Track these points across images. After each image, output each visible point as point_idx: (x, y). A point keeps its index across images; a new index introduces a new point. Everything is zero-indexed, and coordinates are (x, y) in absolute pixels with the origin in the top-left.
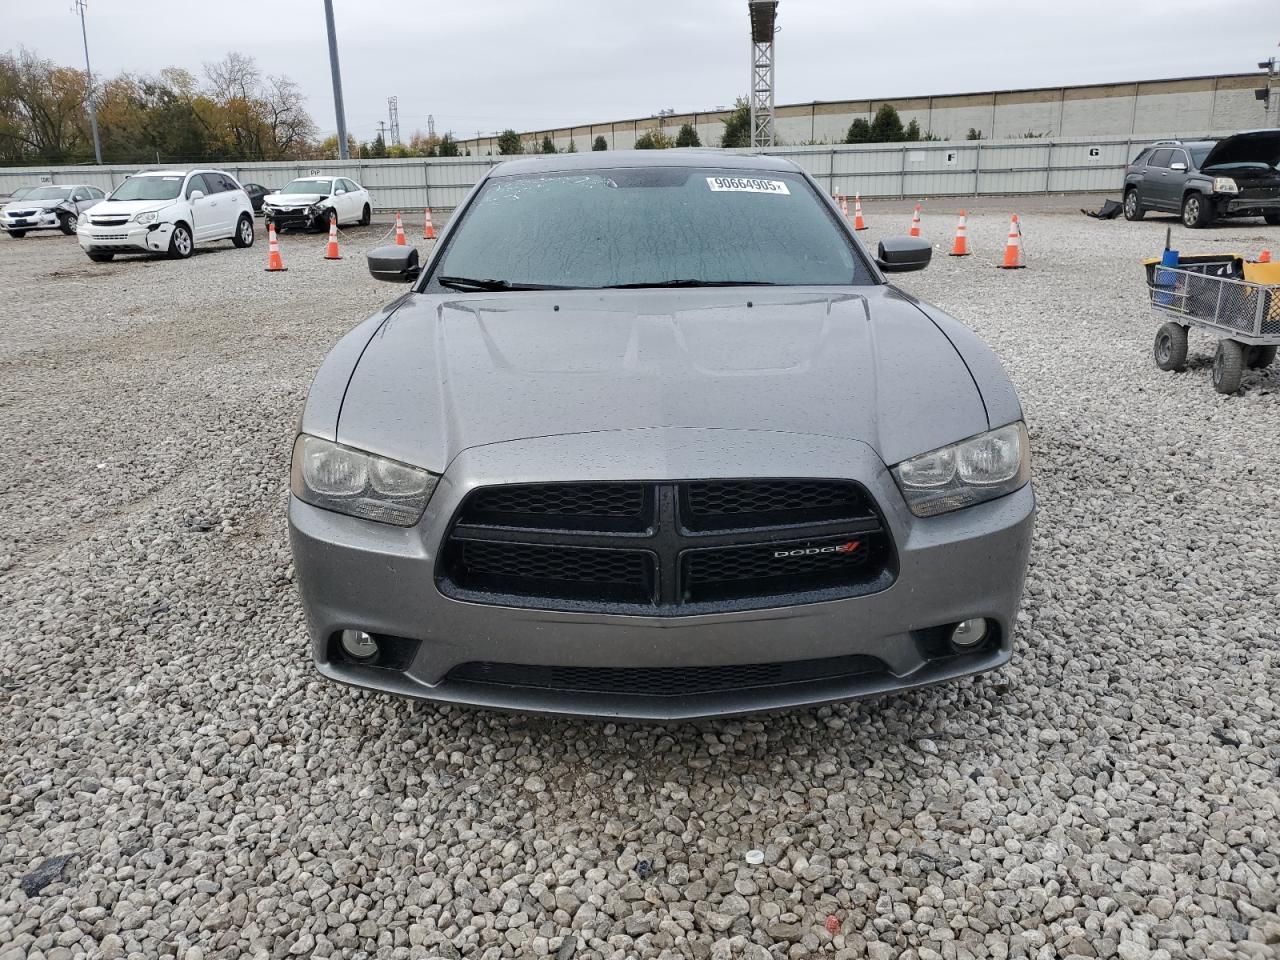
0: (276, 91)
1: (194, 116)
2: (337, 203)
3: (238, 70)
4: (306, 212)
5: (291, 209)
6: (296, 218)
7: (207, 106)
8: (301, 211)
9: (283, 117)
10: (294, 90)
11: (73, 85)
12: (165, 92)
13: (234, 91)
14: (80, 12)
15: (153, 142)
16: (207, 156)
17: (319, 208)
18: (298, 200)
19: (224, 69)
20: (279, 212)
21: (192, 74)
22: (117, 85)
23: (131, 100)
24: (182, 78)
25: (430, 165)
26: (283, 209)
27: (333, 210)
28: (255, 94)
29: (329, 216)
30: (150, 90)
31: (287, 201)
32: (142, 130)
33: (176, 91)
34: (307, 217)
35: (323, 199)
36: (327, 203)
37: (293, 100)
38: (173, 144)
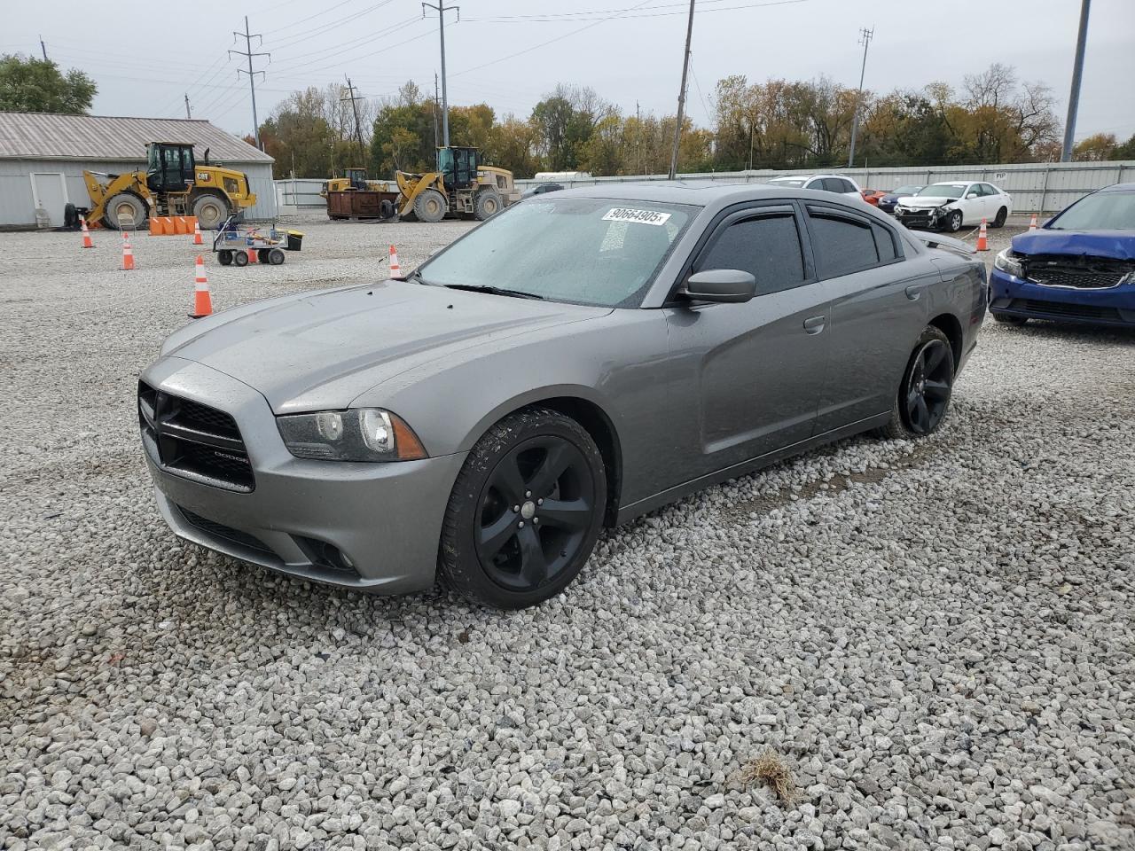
0: (1028, 96)
1: (944, 123)
2: (965, 206)
3: (997, 79)
4: (930, 214)
5: (918, 210)
6: (921, 219)
7: (958, 113)
8: (927, 212)
9: (1029, 121)
10: (1045, 95)
11: (854, 101)
12: (925, 104)
13: (989, 99)
14: (865, 44)
15: (902, 148)
16: (947, 160)
17: (944, 210)
18: (928, 202)
19: (983, 80)
20: (907, 212)
21: (951, 87)
22: (887, 101)
23: (896, 113)
24: (941, 91)
25: (1126, 168)
26: (911, 210)
27: (959, 212)
28: (1008, 100)
29: (953, 217)
30: (912, 103)
31: (917, 202)
32: (896, 138)
33: (934, 103)
34: (931, 218)
35: (949, 201)
36: (954, 206)
37: (1043, 104)
38: (919, 149)
